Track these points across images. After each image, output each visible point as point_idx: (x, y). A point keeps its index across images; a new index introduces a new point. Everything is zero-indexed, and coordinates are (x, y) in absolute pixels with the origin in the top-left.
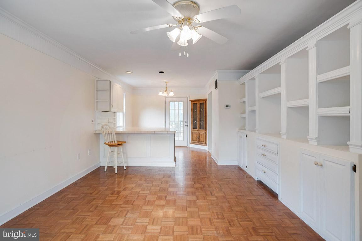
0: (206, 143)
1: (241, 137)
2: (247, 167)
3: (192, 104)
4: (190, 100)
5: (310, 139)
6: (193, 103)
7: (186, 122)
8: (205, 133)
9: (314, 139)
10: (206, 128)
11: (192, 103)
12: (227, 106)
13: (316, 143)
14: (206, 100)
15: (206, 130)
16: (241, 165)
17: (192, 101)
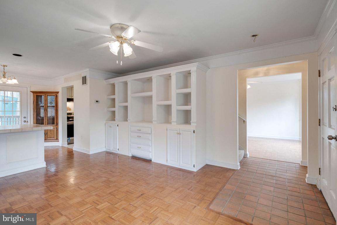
0: (57, 139)
1: (110, 127)
2: (118, 149)
3: (35, 97)
4: (31, 92)
5: (172, 122)
6: (37, 96)
7: (25, 118)
8: (56, 129)
9: (175, 122)
10: (57, 123)
11: (35, 95)
12: (97, 101)
13: (176, 124)
14: (58, 93)
15: (57, 124)
16: (112, 149)
17: (33, 92)
